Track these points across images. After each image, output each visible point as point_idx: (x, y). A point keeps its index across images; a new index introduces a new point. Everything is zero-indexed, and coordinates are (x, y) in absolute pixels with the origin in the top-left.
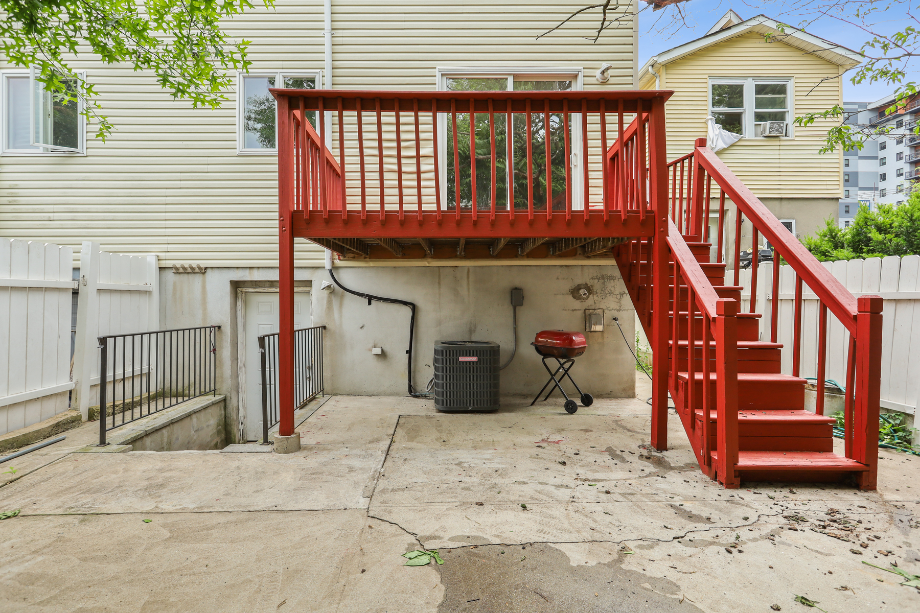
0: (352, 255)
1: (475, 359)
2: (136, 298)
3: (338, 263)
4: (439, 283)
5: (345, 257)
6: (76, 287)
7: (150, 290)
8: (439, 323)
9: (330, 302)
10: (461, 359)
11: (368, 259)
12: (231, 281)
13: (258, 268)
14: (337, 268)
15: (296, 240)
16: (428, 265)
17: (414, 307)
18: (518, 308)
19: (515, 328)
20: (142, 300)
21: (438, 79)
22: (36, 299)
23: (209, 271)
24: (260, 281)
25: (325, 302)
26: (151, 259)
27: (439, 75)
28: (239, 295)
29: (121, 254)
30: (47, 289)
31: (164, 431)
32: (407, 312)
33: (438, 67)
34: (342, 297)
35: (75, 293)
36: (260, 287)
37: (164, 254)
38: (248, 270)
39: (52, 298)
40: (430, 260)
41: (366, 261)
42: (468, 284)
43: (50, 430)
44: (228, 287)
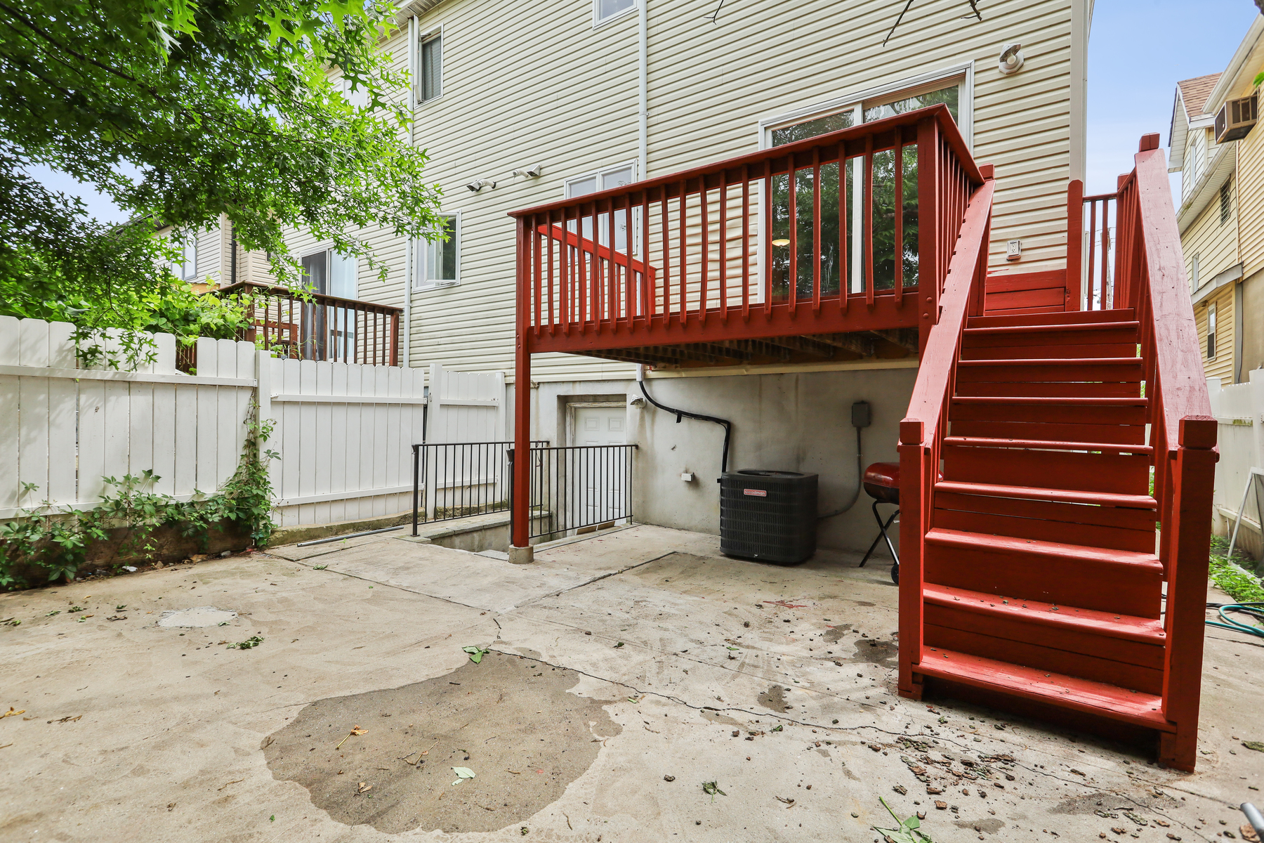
0: (662, 364)
1: (762, 493)
2: (483, 413)
3: (651, 374)
4: (760, 396)
5: (656, 367)
6: (425, 403)
7: (497, 405)
8: (759, 447)
9: (642, 418)
10: (747, 492)
11: (679, 369)
12: (559, 396)
13: (580, 381)
14: (649, 380)
15: (533, 355)
16: (746, 373)
17: (729, 427)
18: (864, 431)
19: (859, 459)
20: (490, 415)
21: (760, 137)
22: (394, 412)
23: (541, 385)
24: (585, 396)
25: (638, 418)
26: (498, 375)
27: (761, 130)
28: (568, 411)
29: (469, 373)
30: (403, 405)
31: (476, 535)
32: (720, 432)
33: (760, 121)
34: (654, 413)
35: (425, 407)
36: (585, 402)
37: (508, 370)
38: (571, 384)
39: (407, 412)
40: (748, 367)
41: (678, 372)
42: (796, 396)
43: (398, 520)
44: (555, 402)
